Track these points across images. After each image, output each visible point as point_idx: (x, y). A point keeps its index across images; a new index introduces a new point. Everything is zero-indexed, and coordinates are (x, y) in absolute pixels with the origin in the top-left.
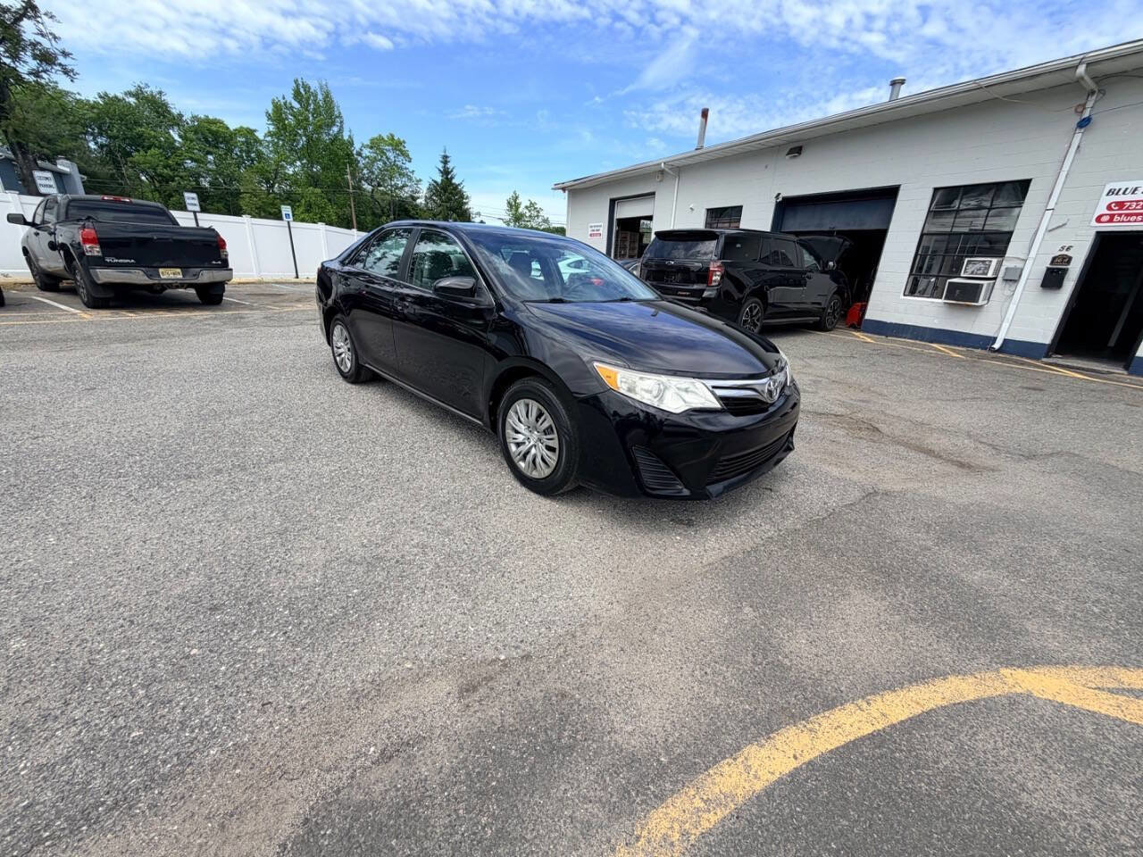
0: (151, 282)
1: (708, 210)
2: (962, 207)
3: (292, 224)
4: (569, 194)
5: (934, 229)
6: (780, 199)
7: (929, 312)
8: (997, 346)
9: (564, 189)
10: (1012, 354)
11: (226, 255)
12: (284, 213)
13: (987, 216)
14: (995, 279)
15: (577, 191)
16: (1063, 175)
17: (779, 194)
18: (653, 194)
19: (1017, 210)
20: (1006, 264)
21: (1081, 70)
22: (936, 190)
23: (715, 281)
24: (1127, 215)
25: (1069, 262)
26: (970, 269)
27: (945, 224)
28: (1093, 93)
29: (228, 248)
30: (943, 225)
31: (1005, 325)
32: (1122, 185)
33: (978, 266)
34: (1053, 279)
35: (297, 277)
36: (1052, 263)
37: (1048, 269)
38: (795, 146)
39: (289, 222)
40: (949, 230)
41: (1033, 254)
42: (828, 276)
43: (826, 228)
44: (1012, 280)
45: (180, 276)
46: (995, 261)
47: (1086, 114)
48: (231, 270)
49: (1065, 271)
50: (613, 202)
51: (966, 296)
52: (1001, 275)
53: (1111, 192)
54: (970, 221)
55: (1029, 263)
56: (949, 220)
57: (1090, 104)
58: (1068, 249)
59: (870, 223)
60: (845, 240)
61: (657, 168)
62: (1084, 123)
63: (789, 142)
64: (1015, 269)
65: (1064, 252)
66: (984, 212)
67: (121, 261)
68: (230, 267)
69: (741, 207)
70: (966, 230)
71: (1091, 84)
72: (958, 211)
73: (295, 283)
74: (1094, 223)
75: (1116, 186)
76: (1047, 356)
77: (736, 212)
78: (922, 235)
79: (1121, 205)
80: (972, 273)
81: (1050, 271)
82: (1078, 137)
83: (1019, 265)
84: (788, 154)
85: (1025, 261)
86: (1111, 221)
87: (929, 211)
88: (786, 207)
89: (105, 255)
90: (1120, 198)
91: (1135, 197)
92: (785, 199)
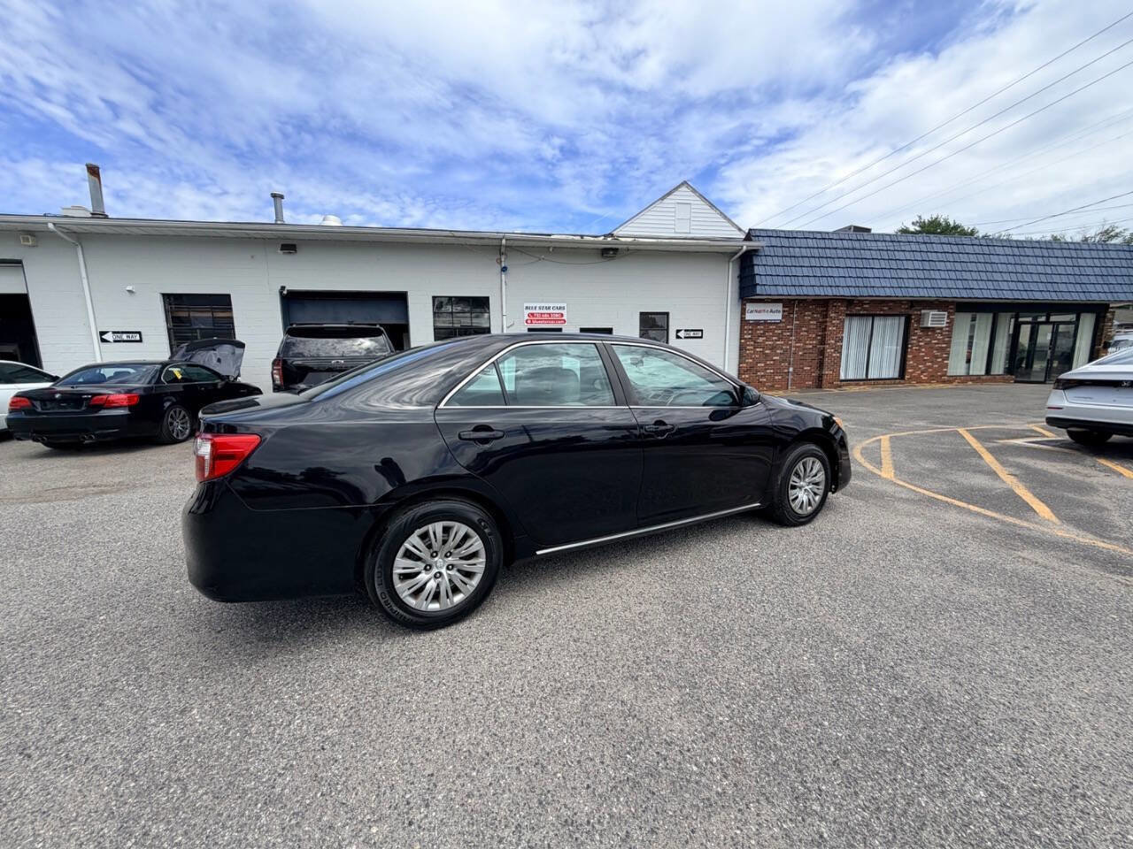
1: (162, 294)
2: (453, 311)
5: (441, 325)
6: (285, 292)
13: (471, 317)
16: (504, 296)
19: (486, 315)
22: (434, 298)
24: (537, 320)
28: (503, 254)
30: (444, 322)
32: (531, 305)
38: (286, 243)
40: (451, 325)
47: (503, 265)
53: (527, 308)
54: (461, 320)
56: (447, 319)
57: (503, 260)
59: (394, 319)
62: (504, 269)
66: (469, 314)
69: (228, 295)
70: (459, 325)
71: (504, 249)
72: (452, 313)
74: (525, 322)
75: (528, 305)
77: (219, 301)
78: (434, 329)
79: (532, 314)
82: (504, 276)
84: (280, 250)
86: (531, 322)
87: (434, 312)
88: (295, 300)
90: (534, 311)
91: (538, 311)
92: (290, 292)
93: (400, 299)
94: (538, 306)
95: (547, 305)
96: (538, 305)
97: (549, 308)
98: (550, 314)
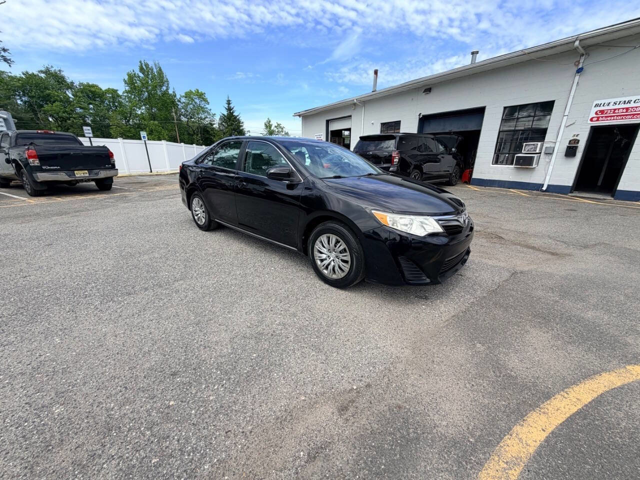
0: (70, 179)
1: (382, 124)
2: (519, 116)
3: (147, 142)
4: (302, 119)
5: (505, 129)
6: (421, 116)
7: (506, 172)
8: (544, 188)
9: (299, 116)
10: (553, 192)
11: (114, 161)
12: (142, 136)
13: (533, 121)
14: (540, 153)
15: (307, 117)
16: (571, 97)
17: (420, 114)
18: (350, 116)
19: (548, 117)
20: (545, 145)
21: (577, 43)
22: (505, 108)
23: (395, 162)
24: (606, 117)
25: (578, 143)
26: (527, 149)
27: (511, 126)
28: (583, 55)
29: (115, 157)
31: (548, 178)
32: (603, 102)
33: (531, 147)
34: (571, 152)
35: (151, 172)
36: (570, 143)
37: (568, 147)
38: (427, 88)
39: (145, 141)
40: (514, 128)
41: (559, 139)
42: (451, 156)
43: (447, 131)
44: (549, 153)
45: (88, 175)
46: (539, 144)
47: (580, 66)
48: (117, 170)
49: (577, 147)
50: (328, 122)
51: (526, 163)
52: (543, 151)
53: (597, 105)
54: (524, 124)
55: (558, 144)
56: (513, 123)
57: (582, 61)
58: (577, 136)
59: (471, 127)
60: (458, 137)
61: (352, 102)
62: (579, 71)
63: (425, 86)
64: (550, 147)
65: (575, 138)
66: (532, 118)
67: (52, 168)
68: (117, 168)
69: (400, 121)
70: (523, 128)
71: (582, 51)
72: (518, 118)
73: (150, 175)
74: (589, 122)
75: (599, 102)
76: (571, 192)
77: (397, 124)
78: (500, 132)
79: (602, 112)
80: (528, 151)
81: (569, 148)
82: (577, 77)
83: (552, 145)
84: (424, 92)
85: (555, 143)
86: (598, 120)
87: (502, 119)
88: (425, 120)
89: (42, 165)
90: (602, 108)
91: (611, 107)
92: (424, 116)
93: (480, 112)
94: (611, 102)
95: (627, 99)
96: (613, 101)
97: (629, 102)
98: (627, 109)
